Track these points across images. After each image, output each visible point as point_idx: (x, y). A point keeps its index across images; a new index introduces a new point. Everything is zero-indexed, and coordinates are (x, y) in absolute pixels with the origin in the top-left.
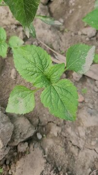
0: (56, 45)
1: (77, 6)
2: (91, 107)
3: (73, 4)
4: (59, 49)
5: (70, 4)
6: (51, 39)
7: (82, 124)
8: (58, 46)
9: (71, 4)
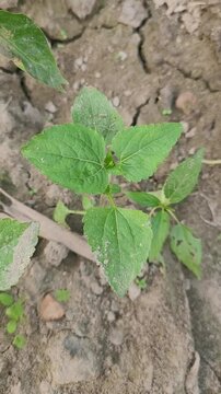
0: (17, 173)
1: (93, 72)
2: (79, 334)
3: (84, 67)
4: (27, 184)
5: (76, 67)
6: (5, 161)
7: (49, 377)
8: (25, 175)
9: (80, 67)
